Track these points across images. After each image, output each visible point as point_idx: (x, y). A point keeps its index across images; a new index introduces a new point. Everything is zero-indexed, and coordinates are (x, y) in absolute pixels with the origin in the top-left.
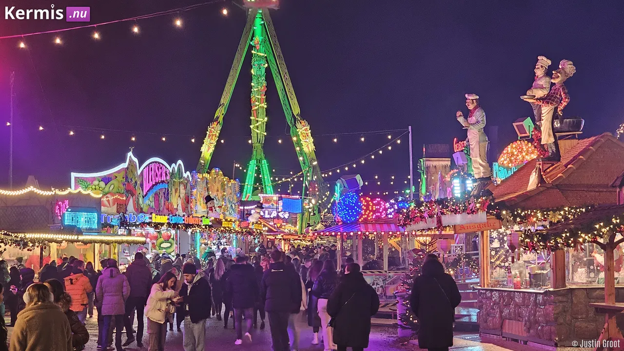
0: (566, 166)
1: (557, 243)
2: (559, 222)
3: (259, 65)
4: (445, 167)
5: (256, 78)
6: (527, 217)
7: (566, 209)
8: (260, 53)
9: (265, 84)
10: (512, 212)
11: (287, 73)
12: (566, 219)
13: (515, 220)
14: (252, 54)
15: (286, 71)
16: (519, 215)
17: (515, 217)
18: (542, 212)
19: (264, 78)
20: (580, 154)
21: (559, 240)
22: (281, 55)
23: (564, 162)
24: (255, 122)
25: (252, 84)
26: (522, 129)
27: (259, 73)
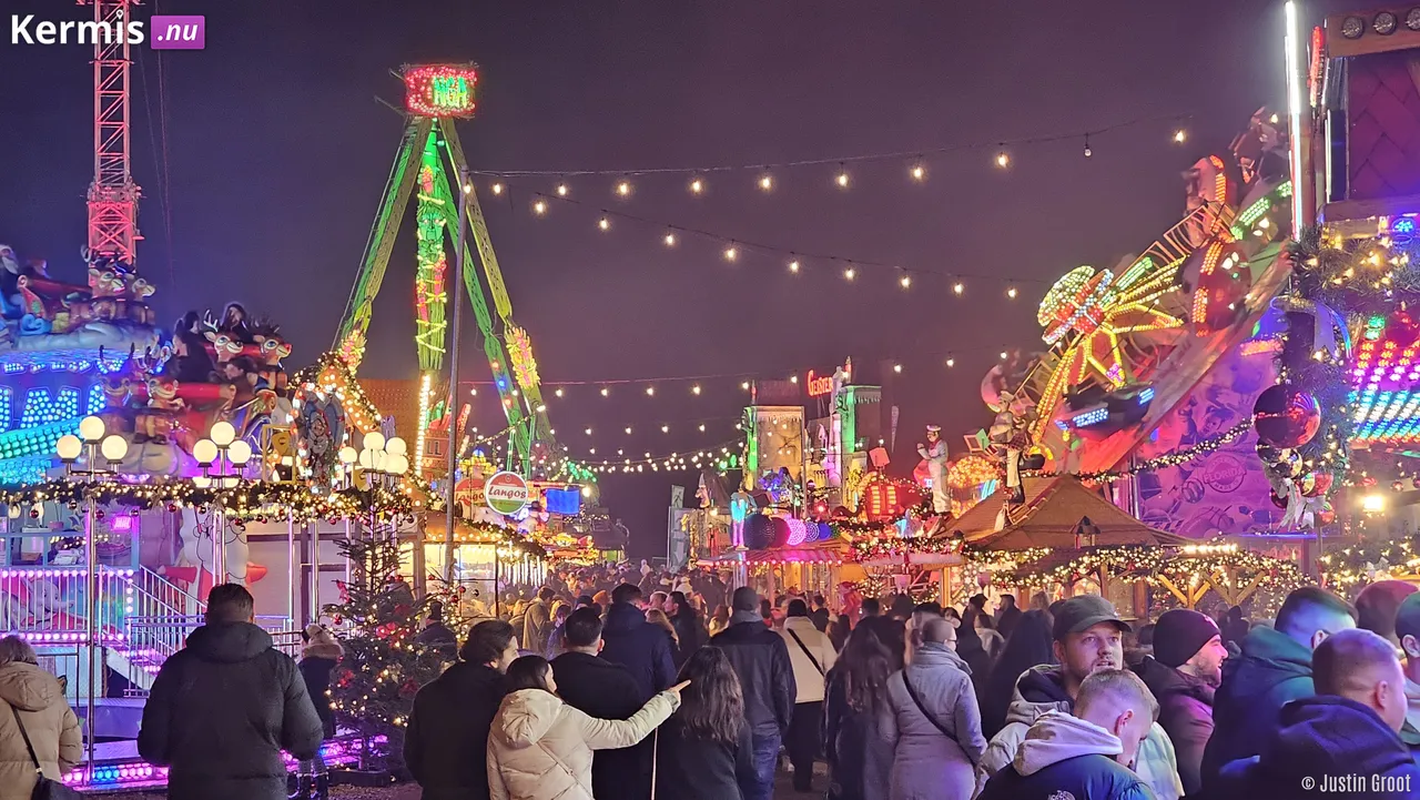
0: (1030, 506)
1: (1026, 583)
2: (1026, 563)
3: (432, 222)
4: (792, 422)
5: (426, 246)
6: (997, 557)
7: (1031, 549)
8: (433, 197)
9: (442, 256)
10: (984, 553)
11: (488, 239)
12: (1032, 560)
13: (986, 561)
14: (418, 200)
15: (486, 234)
16: (989, 556)
17: (986, 558)
18: (1010, 553)
19: (440, 246)
20: (1042, 495)
21: (1028, 580)
22: (477, 204)
23: (1028, 501)
24: (424, 330)
25: (419, 258)
26: (974, 443)
27: (431, 237)
